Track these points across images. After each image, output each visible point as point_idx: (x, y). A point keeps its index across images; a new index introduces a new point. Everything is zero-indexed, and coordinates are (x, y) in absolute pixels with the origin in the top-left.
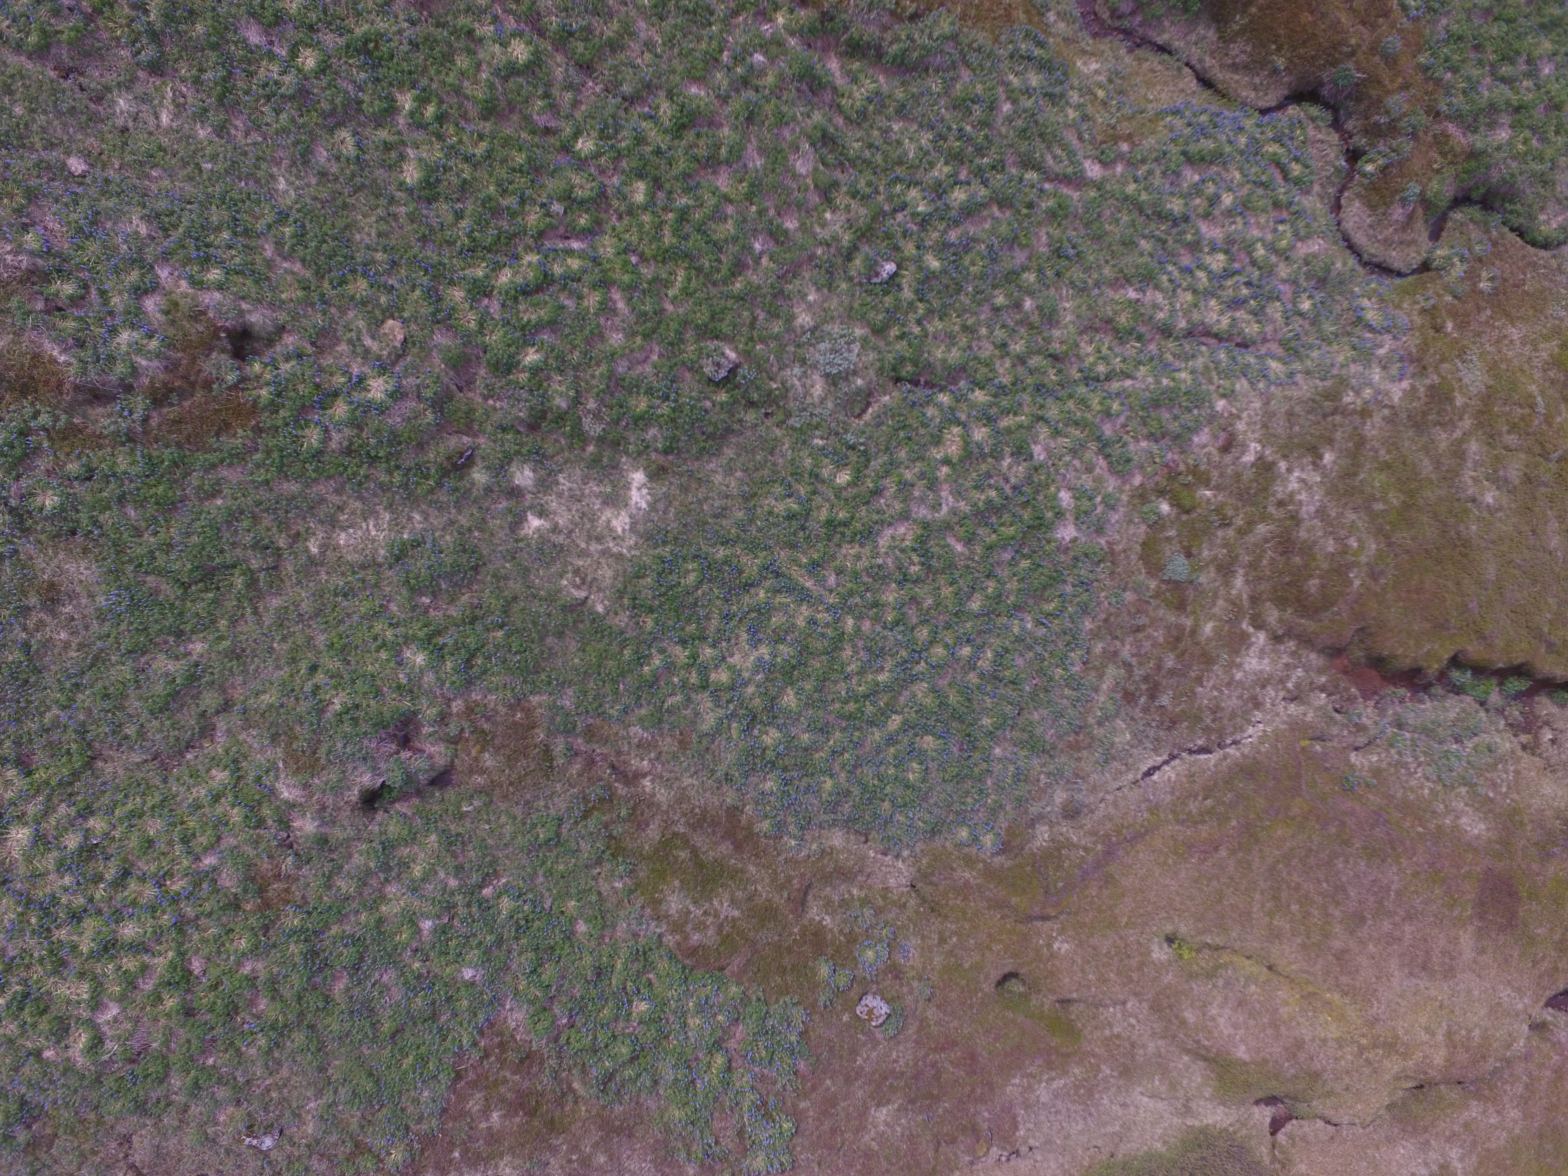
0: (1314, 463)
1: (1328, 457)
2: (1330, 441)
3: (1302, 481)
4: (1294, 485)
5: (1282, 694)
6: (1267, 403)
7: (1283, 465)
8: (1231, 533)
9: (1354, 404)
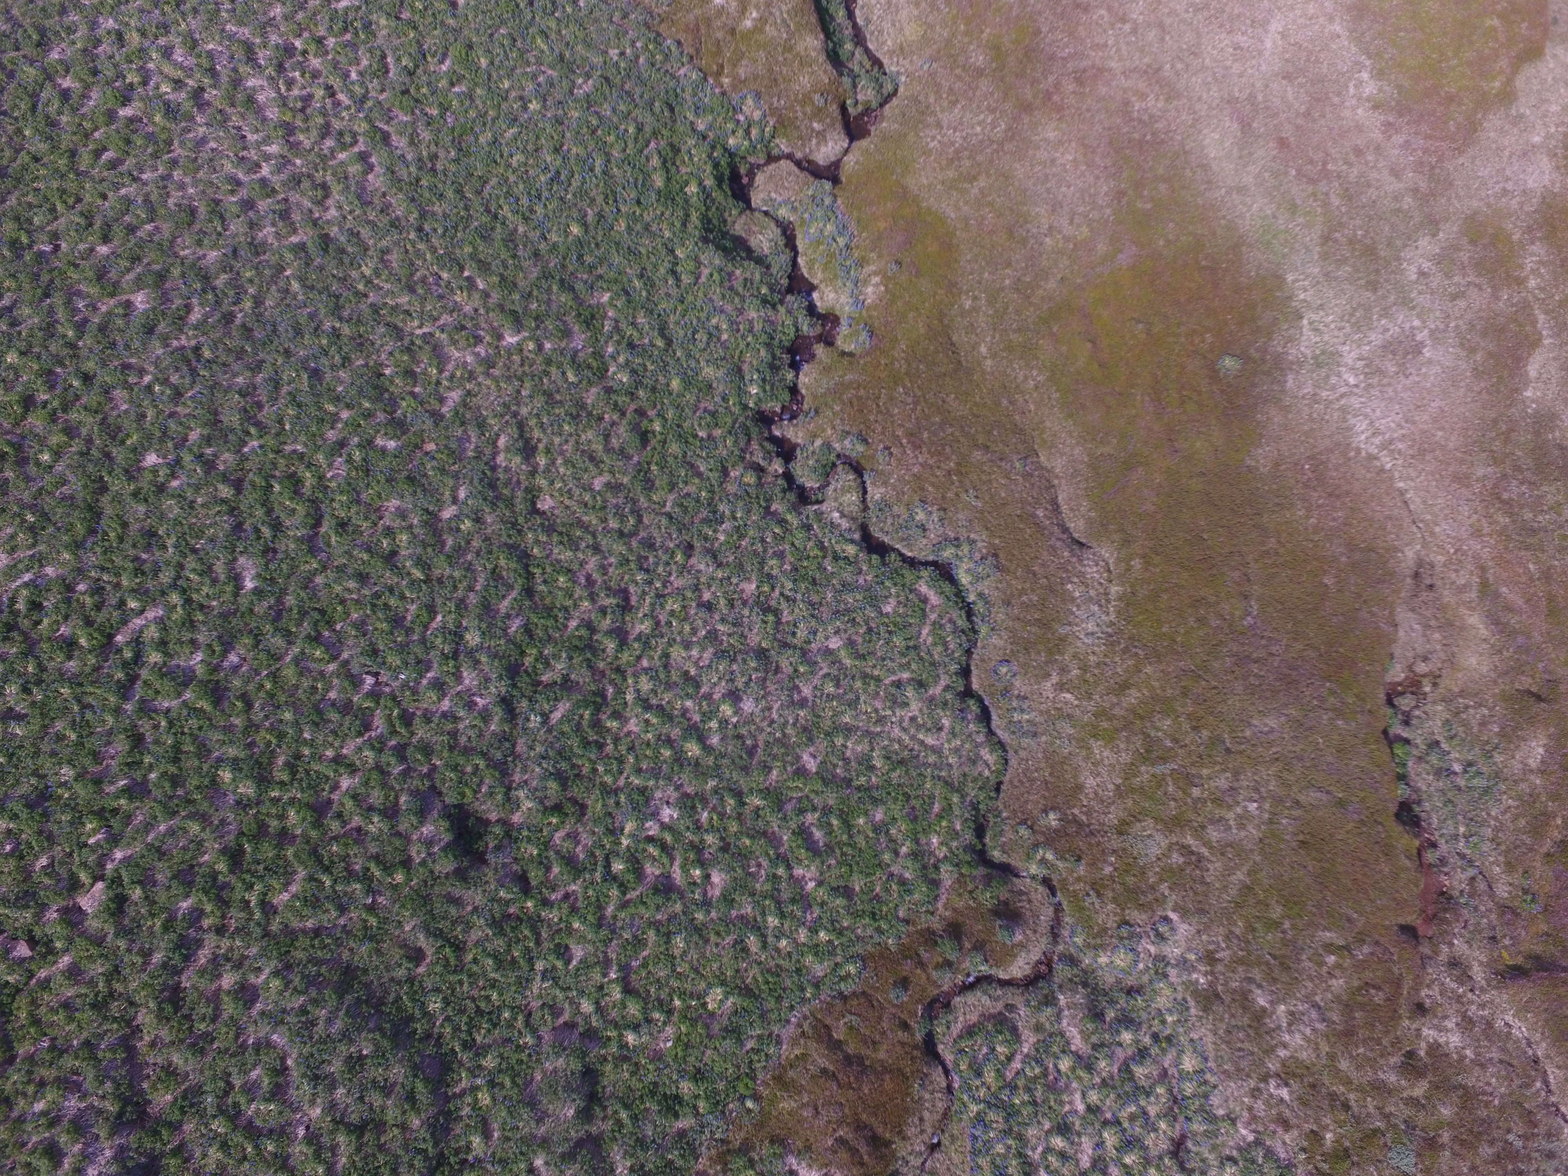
0: (1271, 1016)
1: (1262, 1002)
2: (1244, 996)
3: (1289, 1027)
4: (1298, 1039)
5: (1470, 995)
6: (1228, 1074)
7: (1282, 1053)
8: (1352, 1096)
9: (1205, 974)
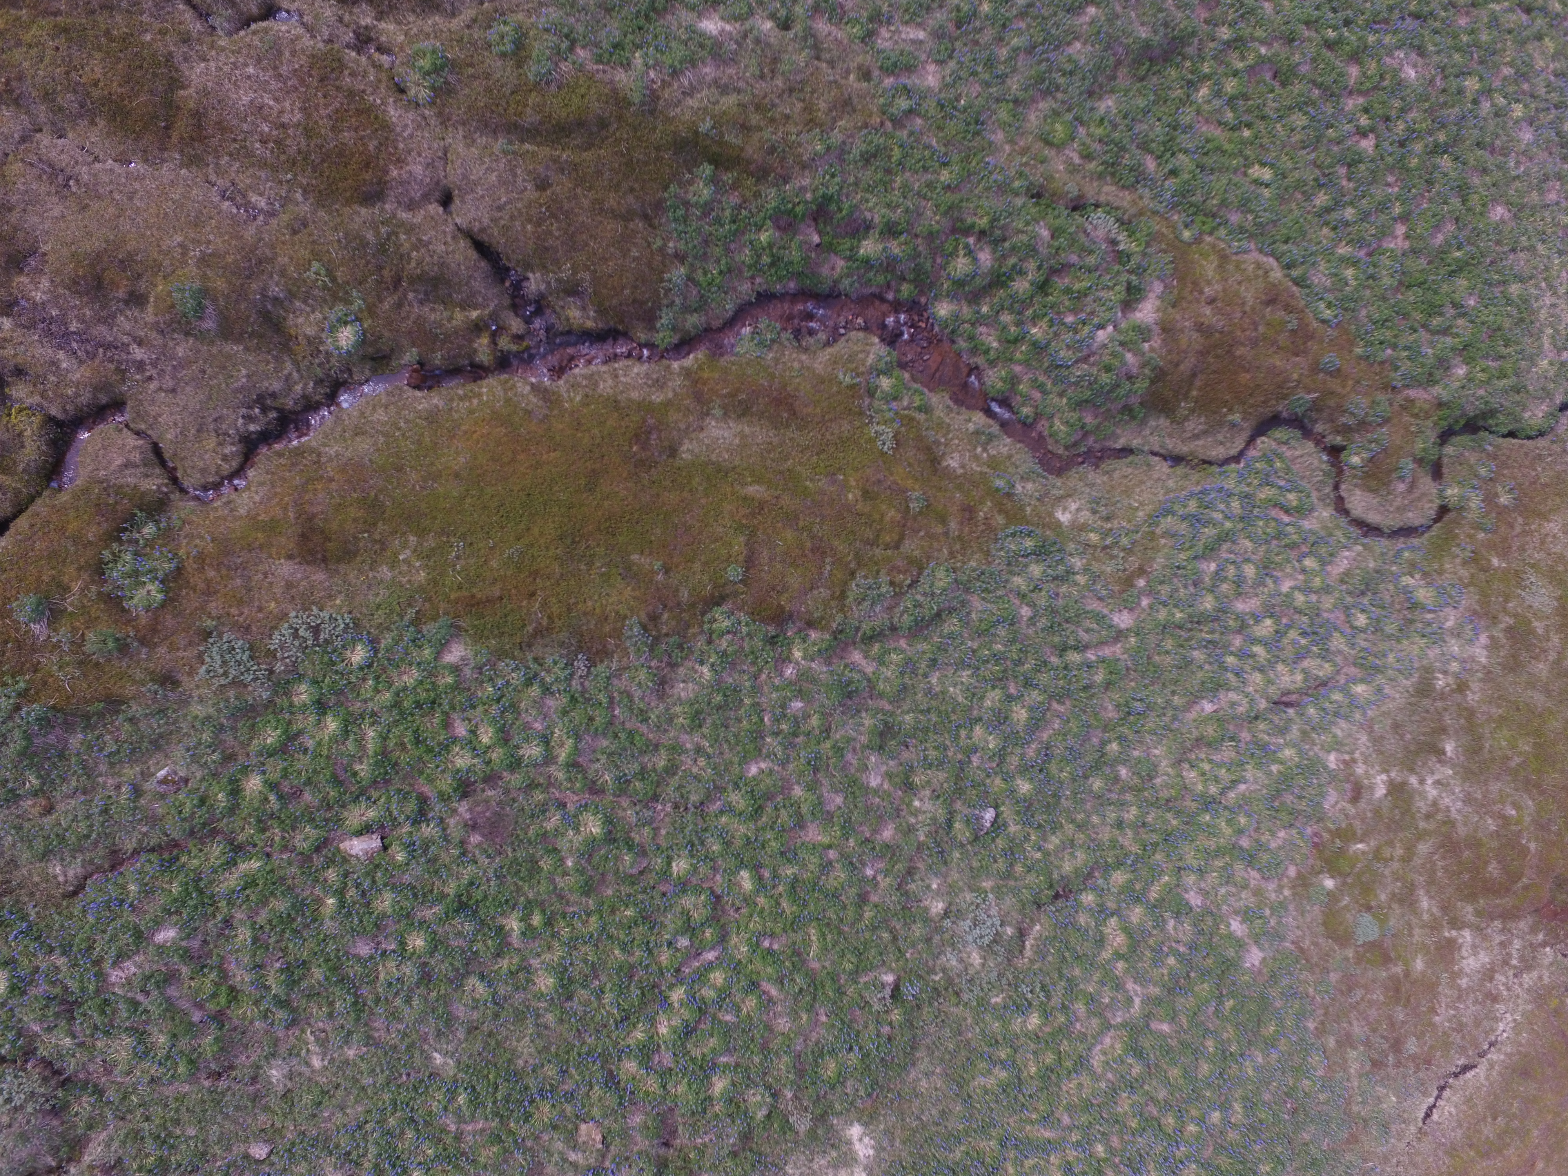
0: (1440, 761)
1: (1449, 748)
2: (1443, 730)
3: (1438, 783)
4: (1432, 792)
6: (1370, 731)
7: (1413, 780)
8: (1396, 865)
9: (1448, 685)
